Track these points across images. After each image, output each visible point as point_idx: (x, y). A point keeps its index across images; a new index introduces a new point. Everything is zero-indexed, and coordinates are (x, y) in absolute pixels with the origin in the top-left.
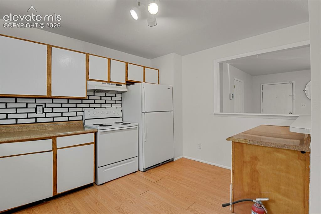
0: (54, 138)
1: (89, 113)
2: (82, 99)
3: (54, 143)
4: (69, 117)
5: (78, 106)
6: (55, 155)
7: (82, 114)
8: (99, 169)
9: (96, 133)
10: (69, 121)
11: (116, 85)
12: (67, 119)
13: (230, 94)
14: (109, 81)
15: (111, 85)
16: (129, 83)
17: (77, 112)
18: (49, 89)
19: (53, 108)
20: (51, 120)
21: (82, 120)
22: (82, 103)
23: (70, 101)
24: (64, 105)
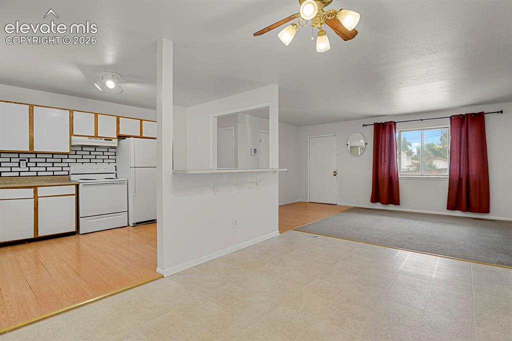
0: (35, 188)
1: (75, 168)
2: (68, 154)
3: (35, 192)
4: (53, 171)
5: (64, 161)
6: (36, 203)
7: (68, 169)
8: (81, 219)
9: (77, 186)
10: (54, 175)
11: (105, 140)
12: (51, 173)
13: (251, 149)
14: (96, 136)
15: (98, 140)
16: (121, 137)
17: (62, 167)
18: (31, 145)
19: (36, 163)
20: (35, 174)
21: (69, 175)
22: (68, 158)
23: (55, 156)
24: (48, 160)
